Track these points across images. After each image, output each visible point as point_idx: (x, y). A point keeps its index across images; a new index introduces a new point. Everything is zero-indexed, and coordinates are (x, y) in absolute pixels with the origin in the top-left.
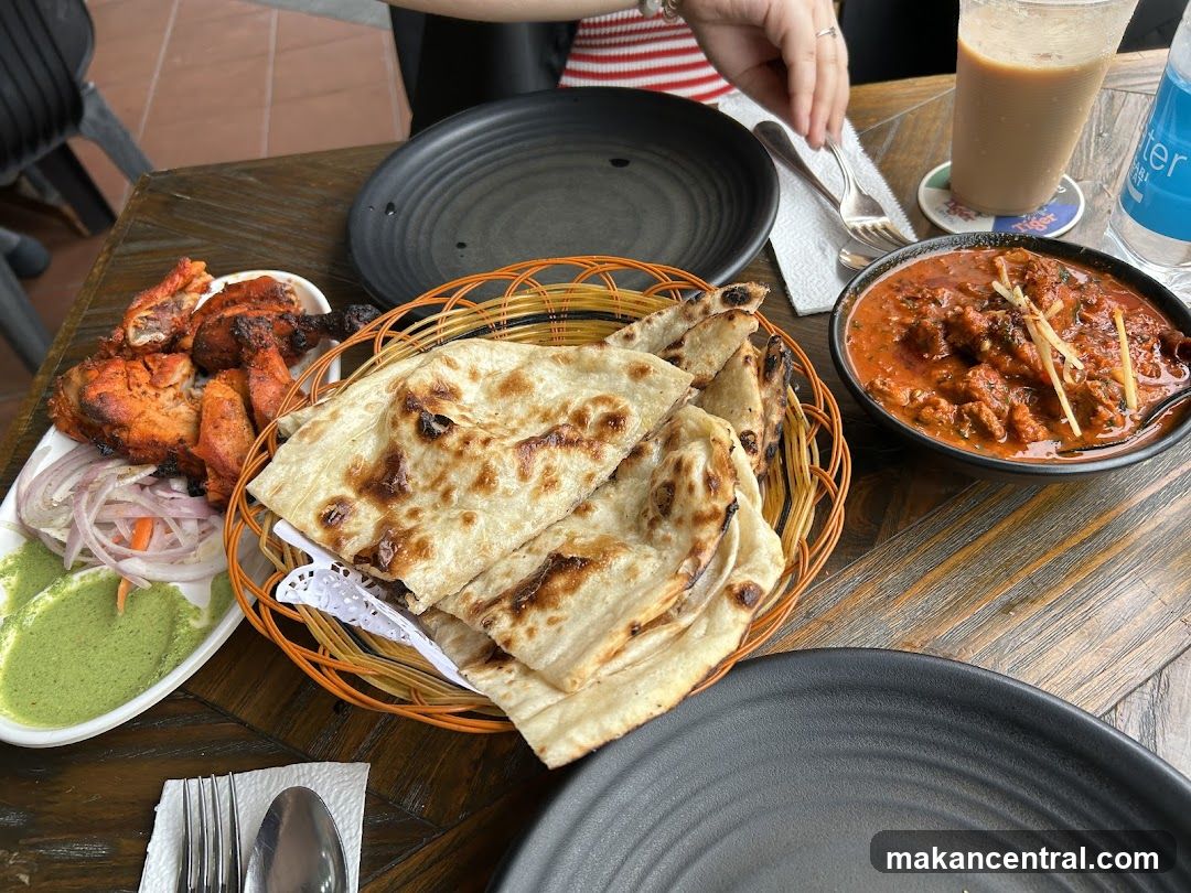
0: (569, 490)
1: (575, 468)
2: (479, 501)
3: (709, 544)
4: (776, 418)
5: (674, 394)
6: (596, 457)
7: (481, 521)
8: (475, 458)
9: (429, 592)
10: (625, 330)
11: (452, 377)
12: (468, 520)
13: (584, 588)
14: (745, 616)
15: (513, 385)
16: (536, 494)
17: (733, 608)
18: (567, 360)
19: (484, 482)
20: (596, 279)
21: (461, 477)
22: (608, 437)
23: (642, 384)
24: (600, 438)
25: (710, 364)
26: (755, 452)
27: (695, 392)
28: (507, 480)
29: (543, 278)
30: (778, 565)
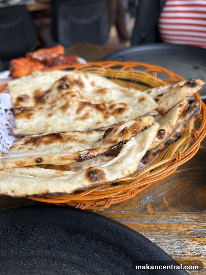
0: (89, 123)
1: (96, 118)
2: (59, 113)
3: (101, 150)
4: (178, 130)
5: (148, 110)
6: (106, 117)
7: (53, 117)
8: (66, 99)
9: (22, 129)
10: (150, 90)
11: (84, 80)
12: (50, 115)
13: (51, 145)
14: (87, 183)
15: (102, 91)
16: (77, 119)
17: (84, 176)
18: (124, 91)
19: (64, 108)
20: (151, 73)
21: (60, 104)
22: (115, 114)
23: (140, 104)
24: (113, 114)
25: (167, 104)
26: (161, 138)
27: (157, 113)
28: (72, 110)
29: (135, 68)
30: (123, 174)
